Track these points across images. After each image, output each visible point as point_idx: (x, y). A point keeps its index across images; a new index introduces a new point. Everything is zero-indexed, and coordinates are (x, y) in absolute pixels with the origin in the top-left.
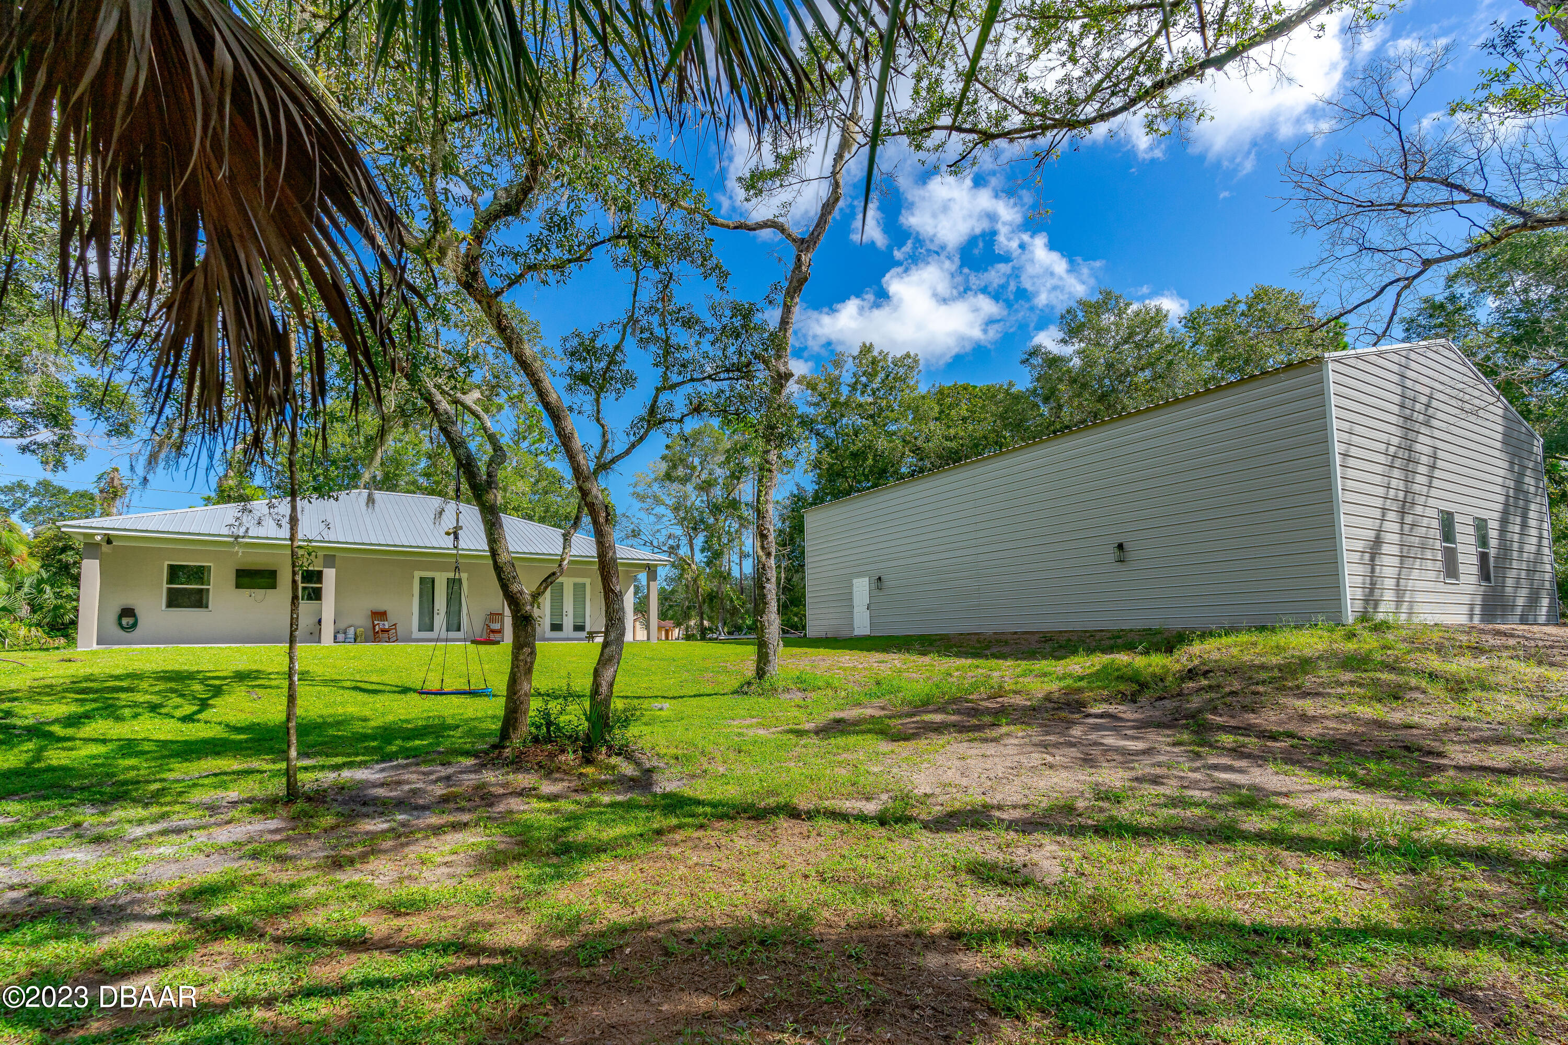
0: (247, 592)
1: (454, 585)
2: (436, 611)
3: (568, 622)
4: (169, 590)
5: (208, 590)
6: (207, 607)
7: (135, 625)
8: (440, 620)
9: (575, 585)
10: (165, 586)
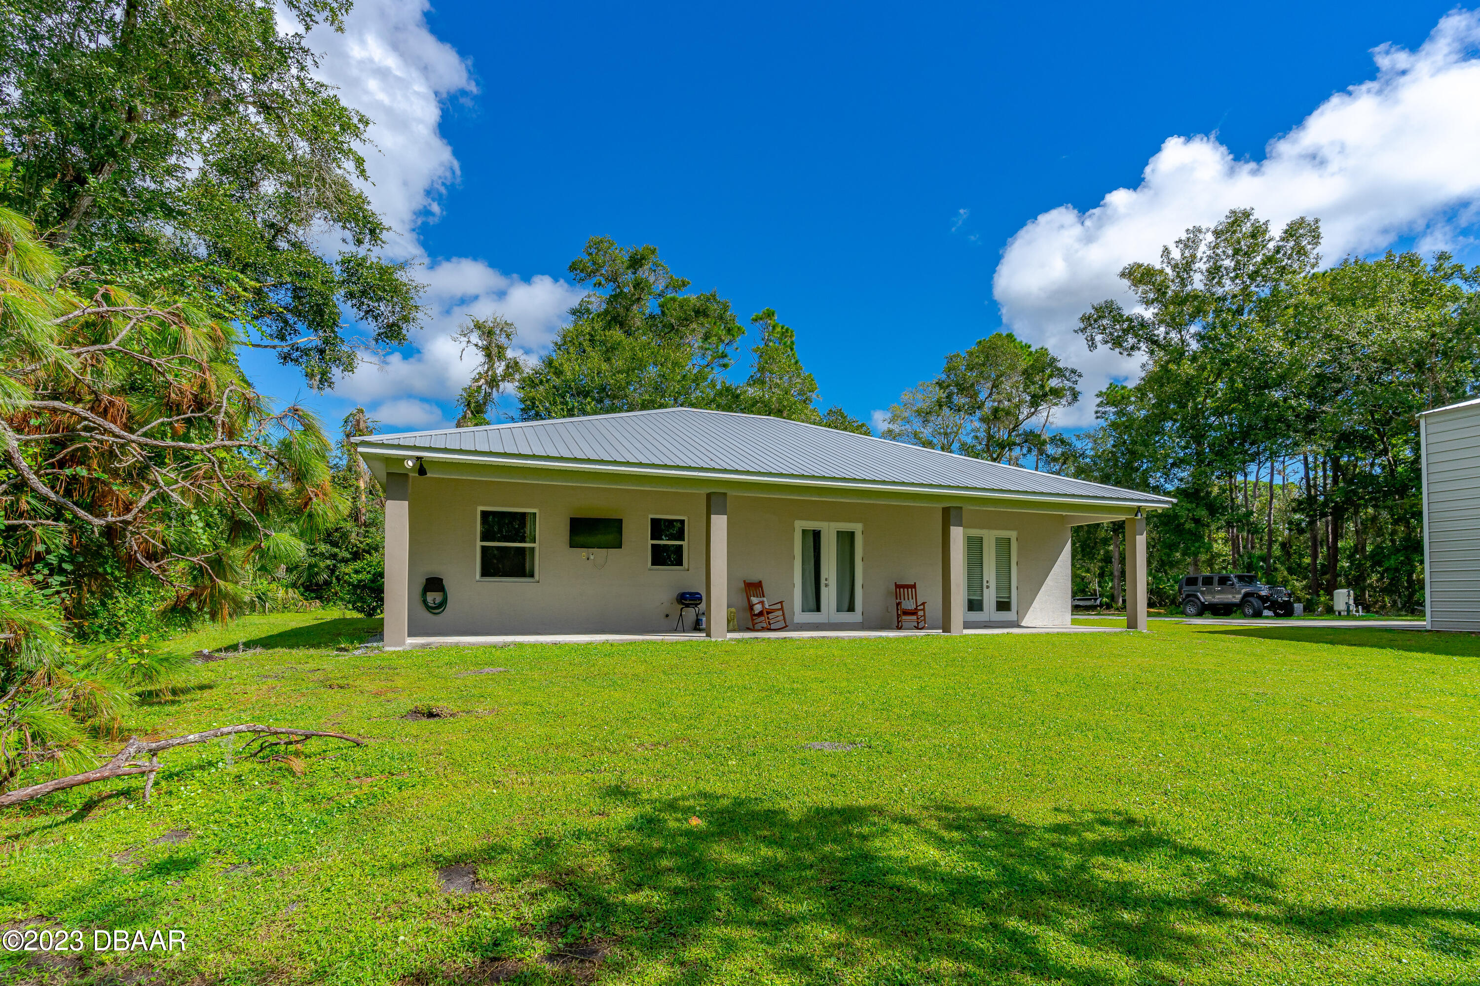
0: (583, 553)
1: (847, 539)
2: (823, 582)
3: (990, 597)
4: (483, 547)
5: (532, 550)
6: (532, 575)
7: (443, 604)
8: (829, 595)
9: (998, 540)
10: (479, 544)
